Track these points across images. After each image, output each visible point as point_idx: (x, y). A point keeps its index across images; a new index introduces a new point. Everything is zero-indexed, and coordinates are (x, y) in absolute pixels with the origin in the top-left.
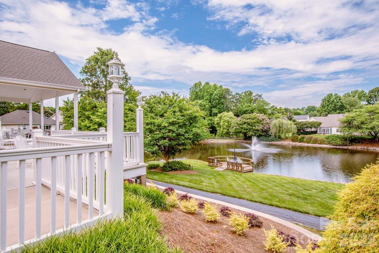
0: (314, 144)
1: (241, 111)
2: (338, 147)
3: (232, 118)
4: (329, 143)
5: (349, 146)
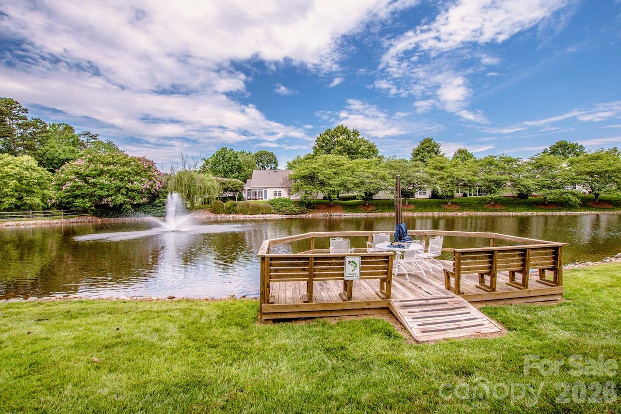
0: (255, 214)
1: (53, 160)
2: (294, 216)
4: (279, 211)
5: (307, 213)
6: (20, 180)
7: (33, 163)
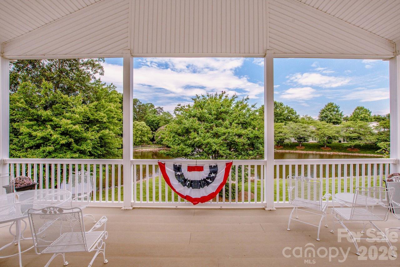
3: (145, 127)
6: (142, 131)
7: (145, 125)
